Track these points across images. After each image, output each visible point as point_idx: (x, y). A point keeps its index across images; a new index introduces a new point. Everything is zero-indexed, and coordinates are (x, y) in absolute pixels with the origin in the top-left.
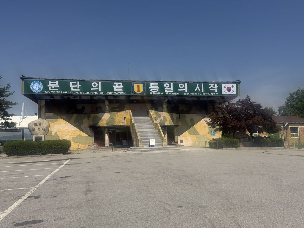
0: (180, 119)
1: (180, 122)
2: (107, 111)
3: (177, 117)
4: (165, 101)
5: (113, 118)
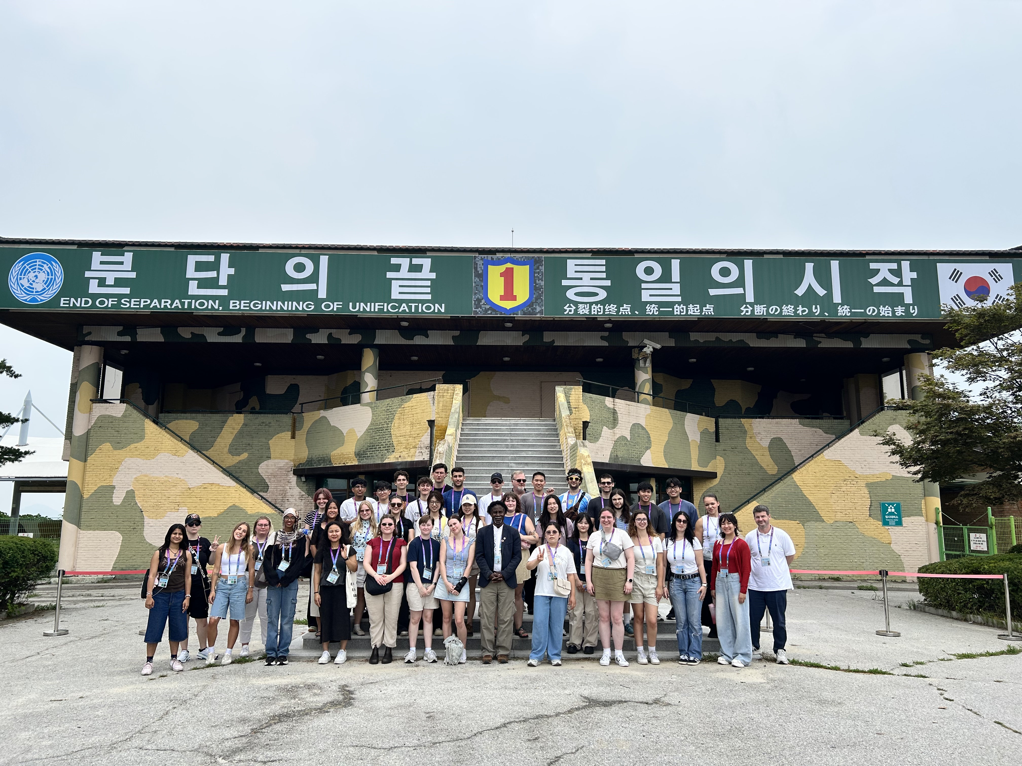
2: (366, 397)
3: (704, 433)
4: (645, 350)
5: (385, 426)
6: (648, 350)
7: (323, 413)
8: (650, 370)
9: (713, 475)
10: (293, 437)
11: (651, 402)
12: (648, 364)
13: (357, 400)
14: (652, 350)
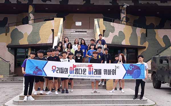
0: (146, 36)
1: (146, 42)
2: (30, 22)
3: (142, 34)
4: (124, 6)
5: (37, 31)
6: (125, 6)
7: (16, 27)
8: (125, 13)
9: (145, 47)
10: (6, 35)
11: (126, 24)
12: (125, 11)
13: (27, 23)
14: (126, 6)
